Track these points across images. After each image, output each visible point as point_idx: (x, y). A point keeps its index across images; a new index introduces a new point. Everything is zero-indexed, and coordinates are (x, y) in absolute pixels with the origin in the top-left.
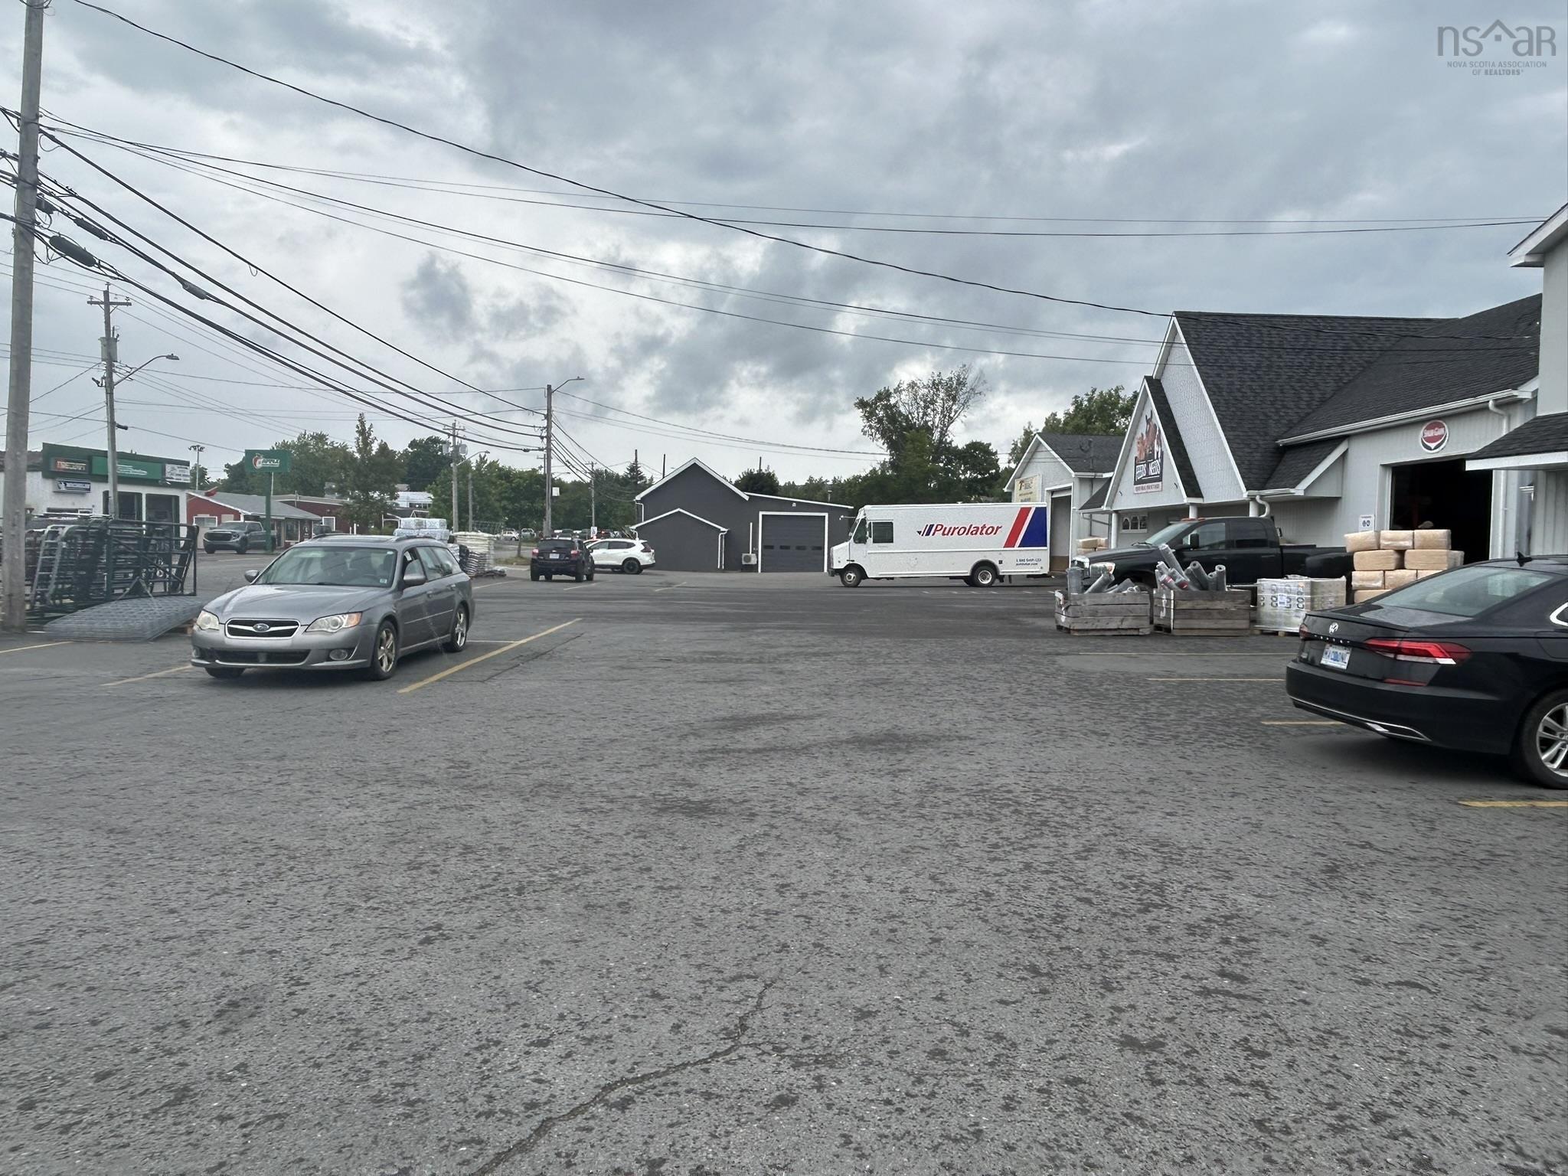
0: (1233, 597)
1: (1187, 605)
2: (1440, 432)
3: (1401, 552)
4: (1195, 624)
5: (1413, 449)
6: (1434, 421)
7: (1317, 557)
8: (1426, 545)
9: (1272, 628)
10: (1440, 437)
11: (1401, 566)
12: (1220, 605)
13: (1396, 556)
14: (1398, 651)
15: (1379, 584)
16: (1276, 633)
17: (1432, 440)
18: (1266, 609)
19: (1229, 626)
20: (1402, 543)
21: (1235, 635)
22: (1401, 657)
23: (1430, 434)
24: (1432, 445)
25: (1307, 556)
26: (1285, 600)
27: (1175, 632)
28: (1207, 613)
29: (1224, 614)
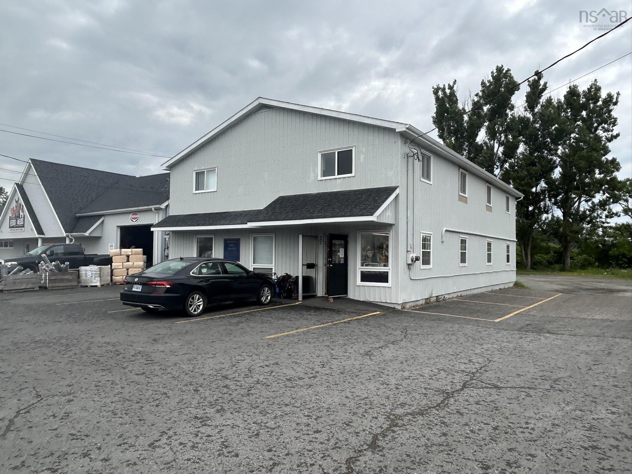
0: (71, 274)
1: (53, 278)
2: (137, 216)
3: (128, 256)
4: (57, 285)
5: (128, 221)
6: (135, 213)
7: (98, 258)
8: (136, 254)
9: (86, 284)
10: (137, 218)
11: (128, 261)
12: (67, 277)
13: (127, 258)
14: (156, 285)
15: (121, 267)
16: (87, 286)
17: (134, 218)
18: (83, 277)
19: (70, 285)
20: (128, 253)
21: (73, 288)
22: (157, 286)
23: (134, 216)
24: (134, 220)
25: (94, 258)
26: (90, 274)
27: (49, 289)
28: (62, 280)
29: (68, 280)
